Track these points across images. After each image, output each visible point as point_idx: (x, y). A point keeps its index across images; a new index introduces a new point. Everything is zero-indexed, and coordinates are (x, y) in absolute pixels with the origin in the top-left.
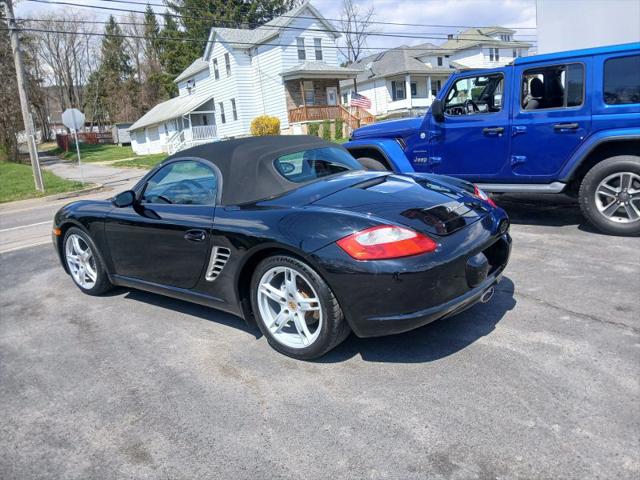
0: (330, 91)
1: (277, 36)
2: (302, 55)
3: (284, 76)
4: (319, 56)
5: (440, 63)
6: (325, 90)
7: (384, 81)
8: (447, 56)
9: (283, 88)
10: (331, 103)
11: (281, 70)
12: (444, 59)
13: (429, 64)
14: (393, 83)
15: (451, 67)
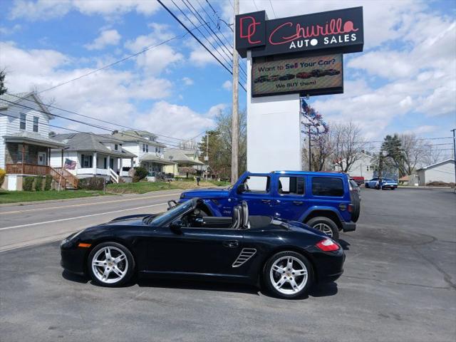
0: (40, 154)
1: (5, 109)
2: (23, 126)
3: (6, 138)
4: (36, 129)
5: (116, 148)
6: (37, 153)
7: (76, 153)
8: (121, 145)
9: (4, 146)
10: (40, 163)
11: (4, 133)
12: (119, 146)
13: (109, 148)
14: (83, 155)
15: (123, 152)
